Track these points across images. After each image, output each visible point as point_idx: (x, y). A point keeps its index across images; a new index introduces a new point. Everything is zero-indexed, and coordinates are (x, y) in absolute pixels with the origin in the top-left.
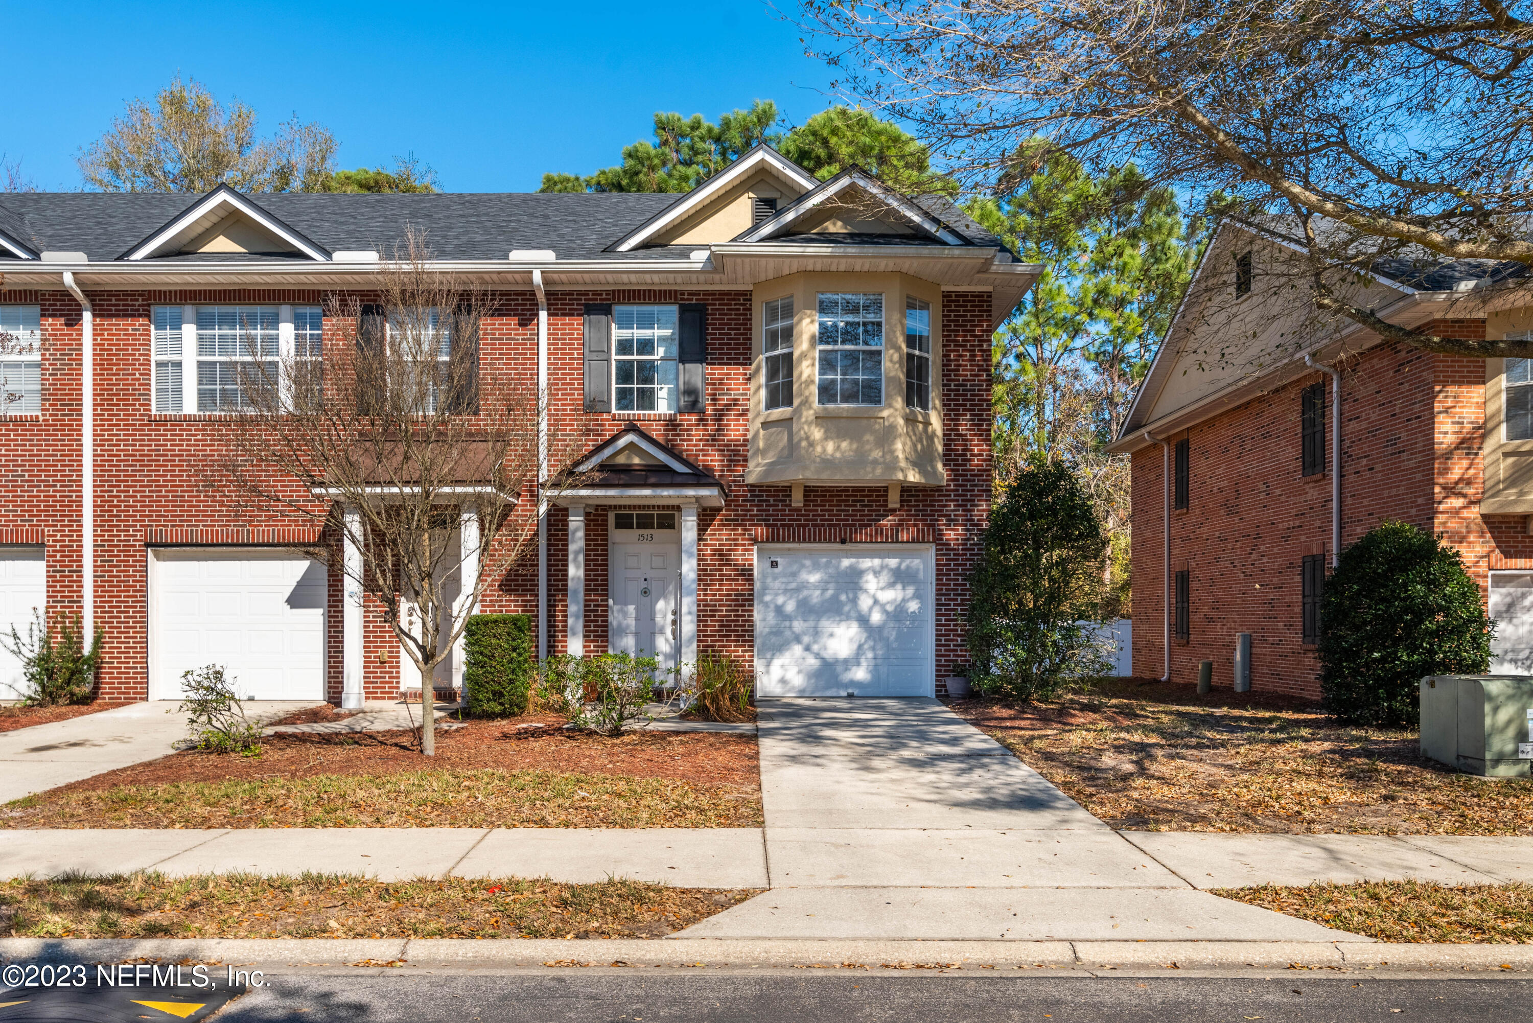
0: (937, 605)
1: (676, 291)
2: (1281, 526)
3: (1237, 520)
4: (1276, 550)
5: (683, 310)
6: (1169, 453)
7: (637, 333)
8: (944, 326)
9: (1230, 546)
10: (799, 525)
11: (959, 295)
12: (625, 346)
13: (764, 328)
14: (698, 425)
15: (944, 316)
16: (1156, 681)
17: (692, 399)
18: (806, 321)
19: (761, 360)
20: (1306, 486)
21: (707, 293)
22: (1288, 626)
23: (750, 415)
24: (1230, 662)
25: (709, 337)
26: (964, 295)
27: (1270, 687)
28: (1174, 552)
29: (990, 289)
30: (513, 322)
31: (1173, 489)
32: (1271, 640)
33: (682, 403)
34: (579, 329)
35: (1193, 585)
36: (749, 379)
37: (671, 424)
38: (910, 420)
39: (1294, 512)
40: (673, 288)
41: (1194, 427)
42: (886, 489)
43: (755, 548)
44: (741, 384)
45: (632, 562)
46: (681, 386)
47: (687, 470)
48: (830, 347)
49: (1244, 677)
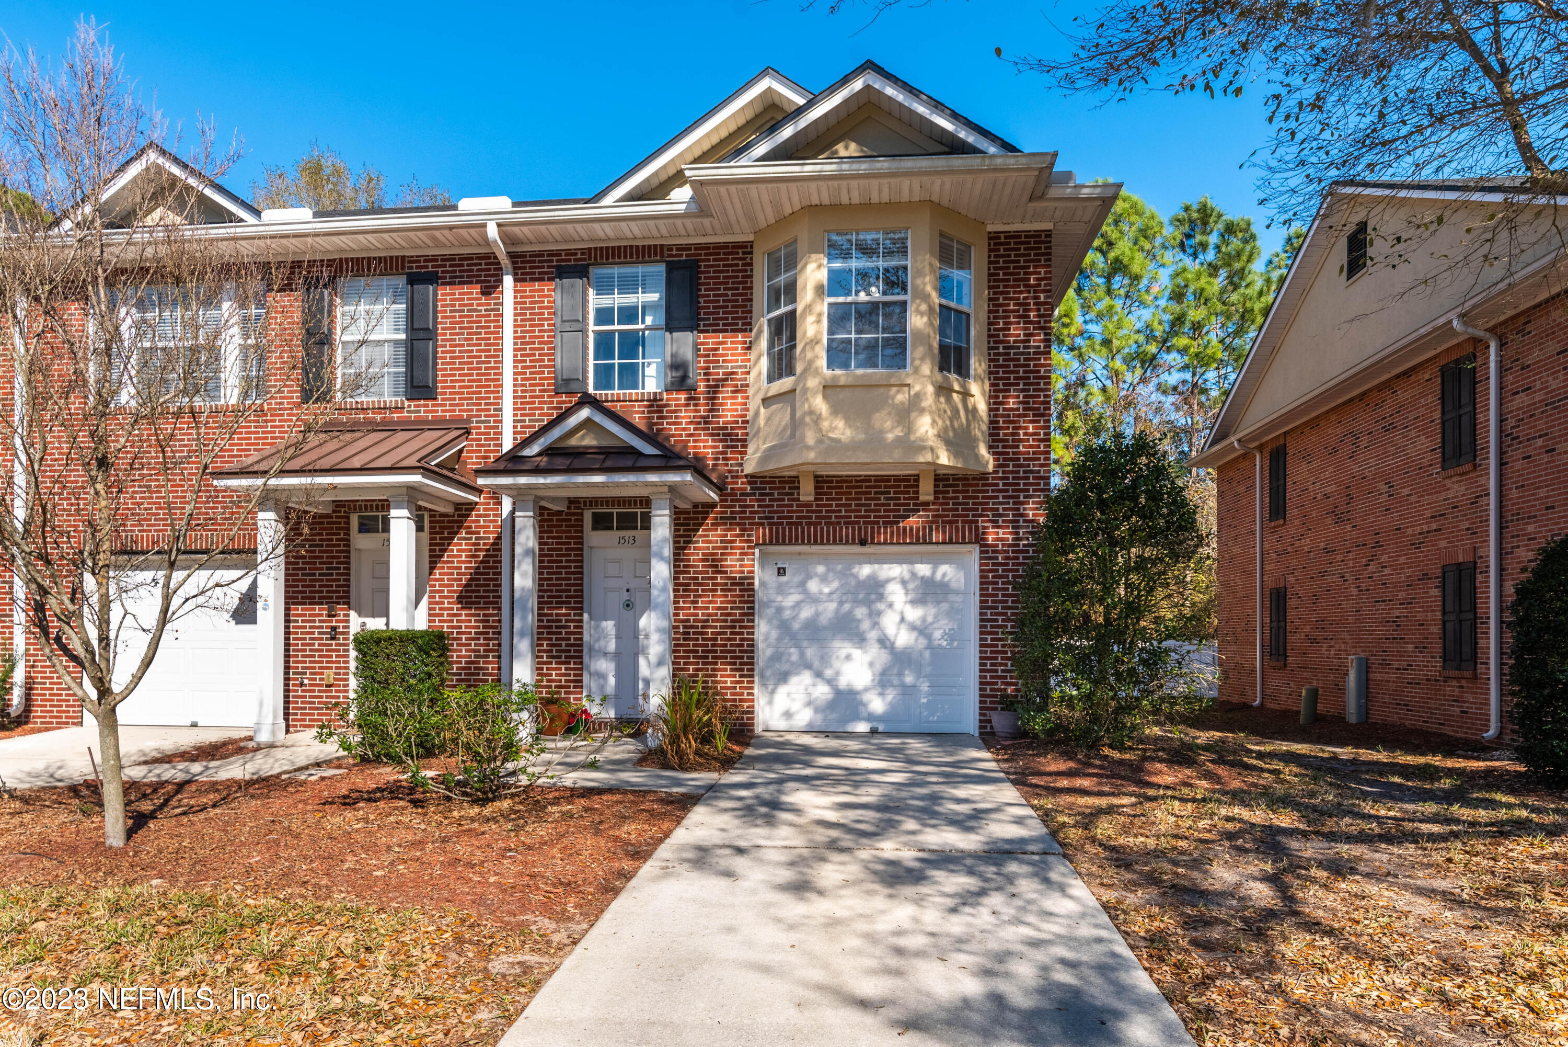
0: (981, 620)
1: (662, 246)
2: (1409, 531)
3: (1348, 528)
4: (1402, 560)
5: (672, 268)
6: (1261, 461)
7: (617, 300)
8: (990, 275)
9: (1339, 557)
10: (809, 524)
11: (1010, 236)
12: (604, 315)
13: (766, 284)
14: (687, 405)
15: (990, 263)
16: (1246, 707)
17: (679, 374)
18: (811, 267)
19: (763, 325)
20: (1447, 481)
21: (699, 247)
22: (1421, 648)
23: (751, 392)
24: (1341, 690)
25: (701, 300)
26: (1016, 235)
27: (1395, 719)
28: (1267, 567)
29: (1049, 226)
30: (476, 290)
31: (1267, 500)
32: (1396, 664)
33: (669, 379)
34: (550, 296)
35: (1292, 603)
36: (749, 348)
37: (655, 404)
38: (943, 390)
39: (1428, 514)
40: (658, 242)
41: (1292, 429)
42: (917, 478)
43: (757, 551)
44: (740, 354)
45: (612, 569)
46: (669, 359)
47: (656, 452)
48: (841, 299)
49: (1359, 706)
